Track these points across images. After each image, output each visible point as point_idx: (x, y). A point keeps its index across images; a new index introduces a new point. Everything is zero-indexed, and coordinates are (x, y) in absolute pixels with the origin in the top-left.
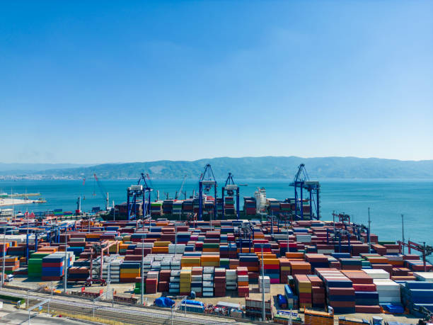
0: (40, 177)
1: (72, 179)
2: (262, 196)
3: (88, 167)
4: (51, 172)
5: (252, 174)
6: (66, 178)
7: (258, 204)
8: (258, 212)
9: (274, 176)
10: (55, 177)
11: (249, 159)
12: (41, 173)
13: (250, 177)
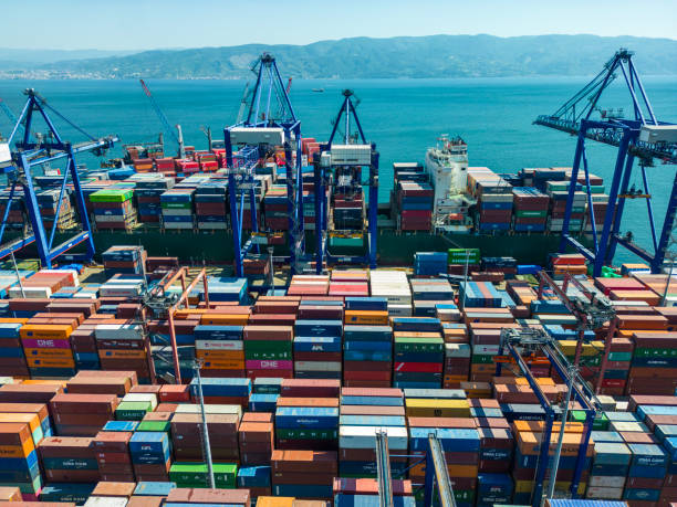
0: (46, 75)
1: (100, 78)
2: (456, 168)
3: (124, 55)
4: (63, 65)
5: (408, 70)
6: (89, 76)
7: (439, 195)
8: (439, 223)
9: (446, 73)
10: (72, 76)
11: (404, 40)
12: (47, 67)
13: (404, 75)
